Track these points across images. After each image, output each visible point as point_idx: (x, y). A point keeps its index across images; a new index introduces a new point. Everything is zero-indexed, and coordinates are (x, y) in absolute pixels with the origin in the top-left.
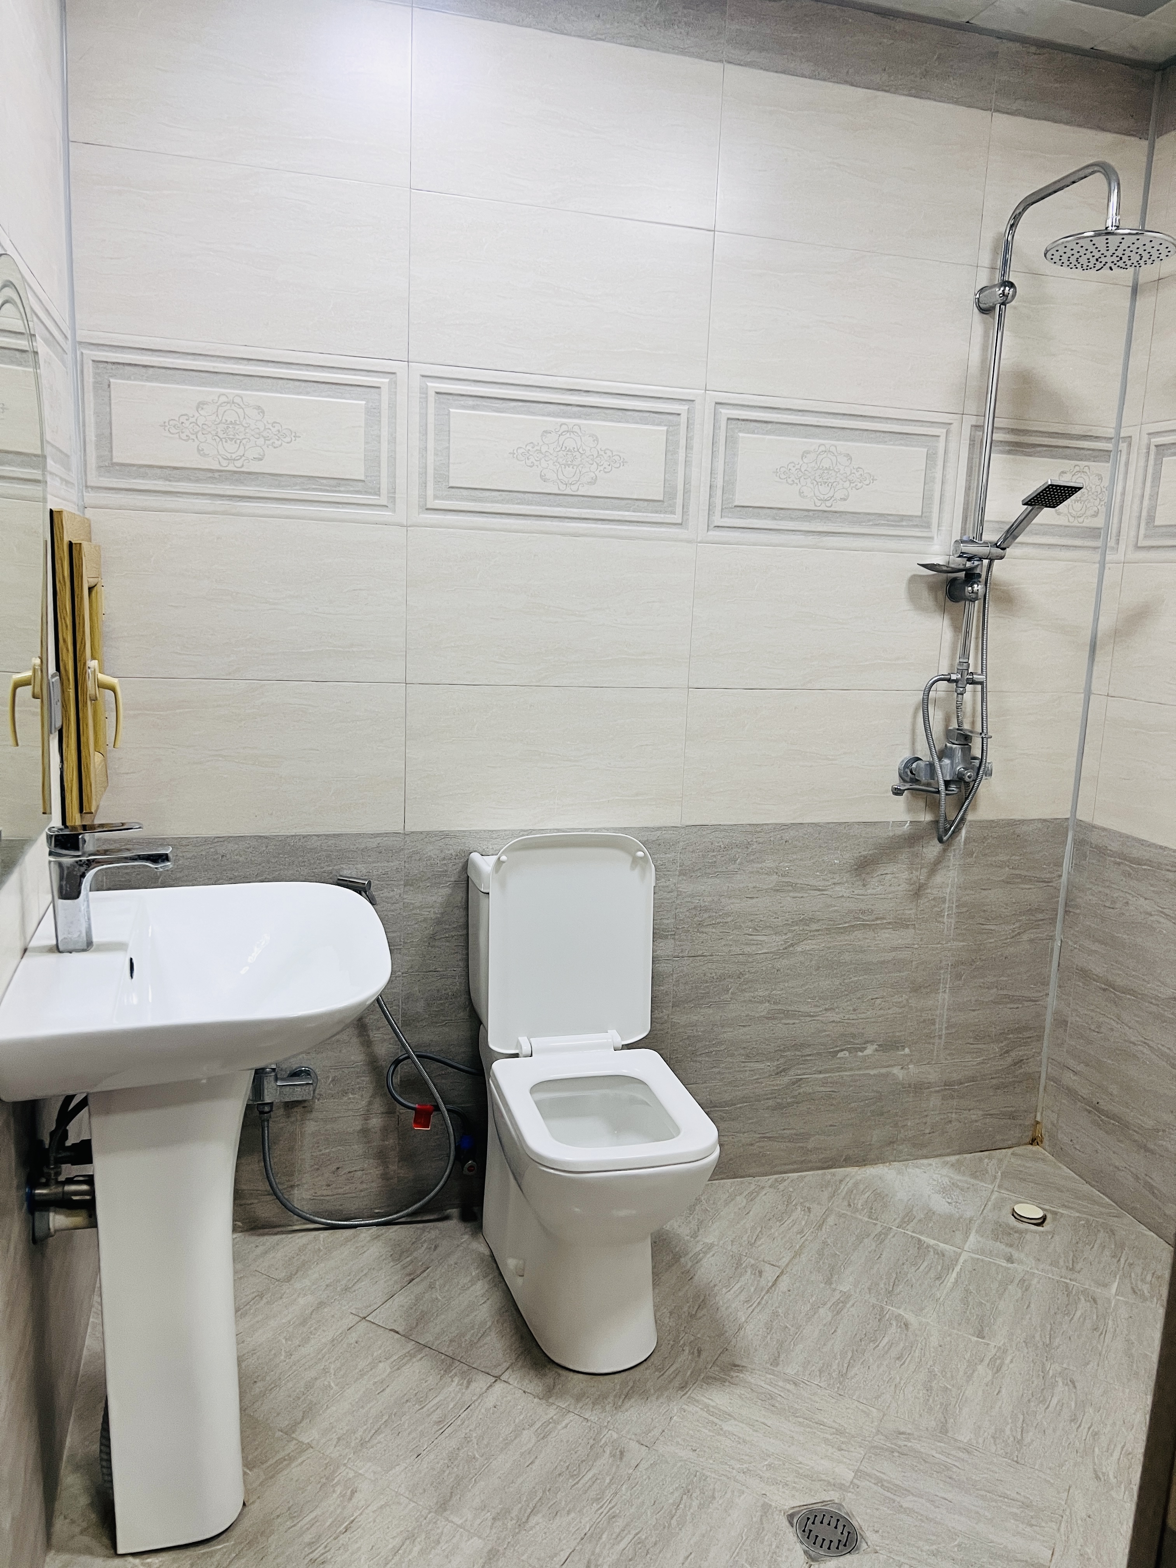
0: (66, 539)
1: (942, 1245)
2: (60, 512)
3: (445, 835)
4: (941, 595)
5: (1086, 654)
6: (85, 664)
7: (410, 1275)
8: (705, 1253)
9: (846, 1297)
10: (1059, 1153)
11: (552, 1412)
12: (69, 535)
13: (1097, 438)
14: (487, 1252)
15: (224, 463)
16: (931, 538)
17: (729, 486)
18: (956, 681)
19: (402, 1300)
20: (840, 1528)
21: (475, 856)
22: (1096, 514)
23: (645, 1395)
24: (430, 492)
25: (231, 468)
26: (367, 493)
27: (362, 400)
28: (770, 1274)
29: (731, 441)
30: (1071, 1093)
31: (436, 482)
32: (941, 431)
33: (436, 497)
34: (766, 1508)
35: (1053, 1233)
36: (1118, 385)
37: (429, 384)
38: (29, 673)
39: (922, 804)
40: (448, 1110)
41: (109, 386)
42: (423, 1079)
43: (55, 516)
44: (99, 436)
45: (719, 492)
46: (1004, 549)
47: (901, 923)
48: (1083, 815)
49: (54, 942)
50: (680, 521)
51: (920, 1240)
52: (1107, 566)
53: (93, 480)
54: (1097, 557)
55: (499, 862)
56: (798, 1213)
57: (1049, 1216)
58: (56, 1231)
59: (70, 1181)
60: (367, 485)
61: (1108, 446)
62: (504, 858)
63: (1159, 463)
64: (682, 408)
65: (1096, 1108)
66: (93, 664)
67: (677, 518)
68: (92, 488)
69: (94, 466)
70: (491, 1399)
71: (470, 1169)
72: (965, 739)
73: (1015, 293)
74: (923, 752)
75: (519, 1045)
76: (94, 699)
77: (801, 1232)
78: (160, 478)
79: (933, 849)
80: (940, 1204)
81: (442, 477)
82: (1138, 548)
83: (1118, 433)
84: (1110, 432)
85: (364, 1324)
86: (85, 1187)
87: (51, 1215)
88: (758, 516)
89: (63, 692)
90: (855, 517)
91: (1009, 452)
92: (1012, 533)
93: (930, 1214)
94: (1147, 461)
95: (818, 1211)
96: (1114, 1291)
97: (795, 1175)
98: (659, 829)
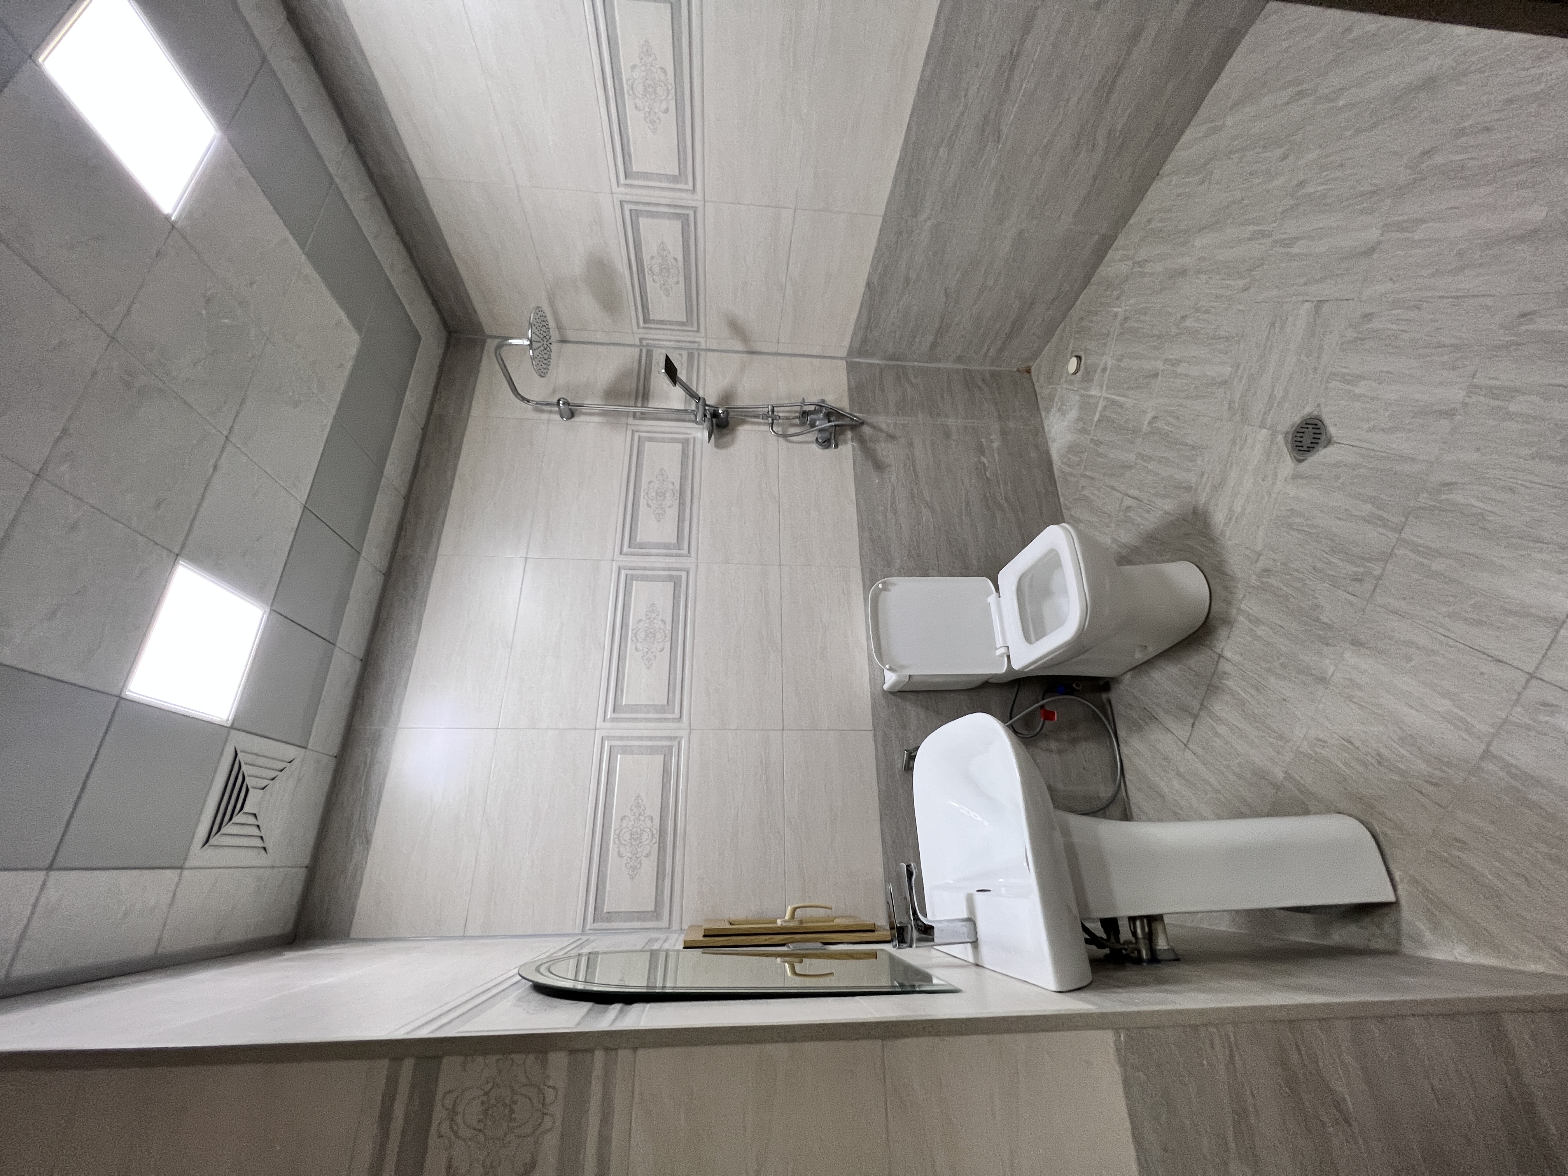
0: (702, 939)
1: (1099, 409)
2: (685, 942)
3: (874, 705)
4: (725, 431)
5: (755, 357)
6: (779, 927)
7: (1151, 719)
8: (1118, 541)
9: (1139, 455)
10: (1035, 356)
11: (1241, 618)
12: (698, 936)
13: (640, 356)
14: (1130, 673)
15: (654, 840)
16: (694, 437)
17: (667, 546)
18: (773, 420)
19: (1170, 722)
20: (1303, 430)
21: (886, 687)
22: (681, 355)
23: (1222, 562)
24: (670, 716)
25: (657, 836)
26: (671, 754)
27: (617, 757)
28: (1128, 502)
29: (641, 546)
30: (1001, 350)
31: (664, 713)
32: (636, 435)
33: (673, 712)
34: (1295, 477)
35: (1085, 350)
36: (613, 348)
37: (609, 717)
38: (787, 965)
39: (842, 436)
40: (1043, 699)
41: (608, 913)
42: (1023, 716)
43: (687, 946)
44: (639, 919)
45: (669, 551)
46: (700, 398)
47: (910, 445)
48: (844, 353)
49: (969, 944)
50: (686, 573)
51: (1097, 421)
52: (708, 347)
53: (664, 923)
54: (702, 353)
55: (890, 669)
56: (1086, 492)
57: (1074, 355)
58: (1168, 944)
59: (1134, 934)
60: (667, 753)
61: (644, 350)
62: (887, 666)
63: (654, 322)
64: (623, 573)
65: (1009, 337)
66: (779, 922)
67: (684, 574)
68: (670, 924)
69: (656, 923)
70: (1236, 658)
71: (1078, 685)
72: (805, 414)
73: (563, 398)
74: (812, 437)
75: (1001, 656)
76: (801, 922)
77: (1099, 489)
78: (663, 881)
79: (866, 429)
80: (1073, 414)
81: (661, 709)
82: (698, 331)
83: (636, 346)
84: (637, 350)
85: (1190, 746)
86: (1138, 923)
87: (1159, 948)
88: (683, 530)
89: (798, 942)
90: (683, 478)
91: (648, 400)
92: (692, 394)
93: (1079, 419)
94: (652, 328)
95: (1083, 482)
96: (1119, 309)
97: (1061, 499)
98: (863, 580)
